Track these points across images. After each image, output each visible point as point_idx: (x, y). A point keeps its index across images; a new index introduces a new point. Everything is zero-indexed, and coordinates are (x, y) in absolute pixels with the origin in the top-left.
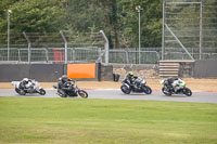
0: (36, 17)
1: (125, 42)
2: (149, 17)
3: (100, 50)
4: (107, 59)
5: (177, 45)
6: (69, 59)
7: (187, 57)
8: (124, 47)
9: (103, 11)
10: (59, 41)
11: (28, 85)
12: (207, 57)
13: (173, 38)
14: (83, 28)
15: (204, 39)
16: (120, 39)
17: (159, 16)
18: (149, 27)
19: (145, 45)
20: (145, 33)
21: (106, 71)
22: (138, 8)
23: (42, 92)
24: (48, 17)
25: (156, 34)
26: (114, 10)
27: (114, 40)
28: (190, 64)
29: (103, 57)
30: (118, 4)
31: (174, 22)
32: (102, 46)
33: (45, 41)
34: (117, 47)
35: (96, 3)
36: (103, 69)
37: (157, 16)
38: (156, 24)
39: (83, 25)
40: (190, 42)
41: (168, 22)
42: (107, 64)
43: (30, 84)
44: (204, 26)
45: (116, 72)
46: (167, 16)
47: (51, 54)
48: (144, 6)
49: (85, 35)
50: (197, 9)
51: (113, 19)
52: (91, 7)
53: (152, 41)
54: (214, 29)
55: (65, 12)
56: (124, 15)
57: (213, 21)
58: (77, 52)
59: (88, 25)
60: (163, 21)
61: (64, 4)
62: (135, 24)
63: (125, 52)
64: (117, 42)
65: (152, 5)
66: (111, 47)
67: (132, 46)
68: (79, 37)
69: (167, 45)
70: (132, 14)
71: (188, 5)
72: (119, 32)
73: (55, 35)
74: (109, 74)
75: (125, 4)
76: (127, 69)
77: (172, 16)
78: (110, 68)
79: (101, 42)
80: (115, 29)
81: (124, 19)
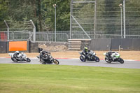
1: (46, 27)
3: (30, 33)
4: (34, 39)
5: (79, 29)
6: (10, 38)
7: (86, 37)
8: (45, 31)
9: (32, 8)
10: (4, 27)
11: (19, 56)
12: (99, 37)
13: (77, 25)
14: (19, 18)
15: (97, 25)
16: (43, 25)
17: (68, 11)
18: (62, 18)
19: (59, 29)
20: (59, 22)
21: (34, 46)
22: (55, 6)
23: (28, 60)
25: (66, 22)
26: (39, 7)
27: (39, 26)
28: (88, 42)
29: (32, 37)
30: (42, 3)
31: (78, 14)
32: (31, 30)
34: (41, 31)
35: (28, 3)
36: (32, 45)
38: (66, 16)
39: (19, 16)
40: (88, 28)
41: (74, 14)
42: (34, 41)
43: (20, 55)
44: (97, 17)
45: (40, 47)
46: (73, 10)
48: (58, 4)
49: (20, 23)
50: (93, 6)
51: (38, 13)
52: (24, 5)
53: (64, 27)
54: (103, 19)
55: (7, 8)
56: (46, 10)
57: (104, 13)
58: (16, 34)
59: (22, 16)
60: (70, 14)
61: (7, 3)
62: (53, 16)
63: (46, 34)
64: (41, 27)
65: (64, 3)
66: (37, 30)
67: (50, 30)
68: (16, 24)
69: (73, 29)
70: (51, 10)
71: (87, 3)
72: (42, 21)
73: (1, 23)
75: (46, 3)
76: (47, 45)
77: (77, 10)
78: (36, 44)
79: (31, 28)
80: (40, 19)
81: (46, 12)
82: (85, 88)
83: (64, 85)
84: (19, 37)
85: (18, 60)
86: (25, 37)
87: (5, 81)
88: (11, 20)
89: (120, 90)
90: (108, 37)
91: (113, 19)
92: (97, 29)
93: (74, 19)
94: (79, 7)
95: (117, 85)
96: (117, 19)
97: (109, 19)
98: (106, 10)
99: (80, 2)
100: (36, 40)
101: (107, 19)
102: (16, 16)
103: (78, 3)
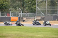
0: (2, 5)
1: (26, 11)
2: (33, 5)
3: (19, 13)
4: (21, 16)
5: (40, 12)
6: (11, 16)
7: (43, 15)
8: (26, 13)
9: (20, 3)
10: (9, 11)
12: (48, 15)
13: (39, 10)
14: (15, 8)
15: (47, 10)
17: (35, 4)
18: (33, 7)
19: (31, 12)
20: (31, 9)
21: (21, 19)
22: (30, 2)
24: (6, 5)
25: (34, 9)
26: (23, 3)
27: (23, 11)
28: (43, 17)
29: (20, 15)
30: (24, 1)
31: (39, 6)
32: (20, 12)
33: (5, 11)
34: (24, 13)
35: (19, 1)
36: (20, 18)
37: (35, 5)
38: (34, 7)
39: (15, 7)
41: (38, 6)
42: (21, 17)
44: (47, 7)
45: (24, 19)
46: (37, 4)
47: (6, 14)
49: (15, 9)
50: (46, 3)
51: (23, 5)
52: (17, 2)
53: (33, 11)
55: (10, 3)
56: (26, 4)
57: (50, 6)
58: (13, 14)
59: (16, 7)
61: (10, 1)
62: (29, 6)
64: (24, 11)
65: (33, 1)
66: (22, 12)
67: (28, 12)
69: (37, 12)
70: (28, 4)
71: (43, 1)
72: (25, 9)
73: (7, 9)
74: (22, 20)
75: (26, 1)
76: (27, 18)
77: (39, 4)
78: (22, 18)
79: (20, 11)
80: (23, 8)
81: (26, 5)
82: (42, 36)
83: (33, 35)
84: (15, 15)
85: (7, 24)
86: (17, 15)
87: (9, 33)
88: (12, 8)
89: (57, 37)
90: (52, 15)
91: (54, 8)
92: (47, 12)
93: (38, 8)
94: (40, 3)
95: (55, 35)
96: (55, 8)
97: (52, 8)
98: (51, 4)
99: (40, 1)
100: (22, 16)
101: (51, 8)
102: (13, 6)
103: (39, 1)
